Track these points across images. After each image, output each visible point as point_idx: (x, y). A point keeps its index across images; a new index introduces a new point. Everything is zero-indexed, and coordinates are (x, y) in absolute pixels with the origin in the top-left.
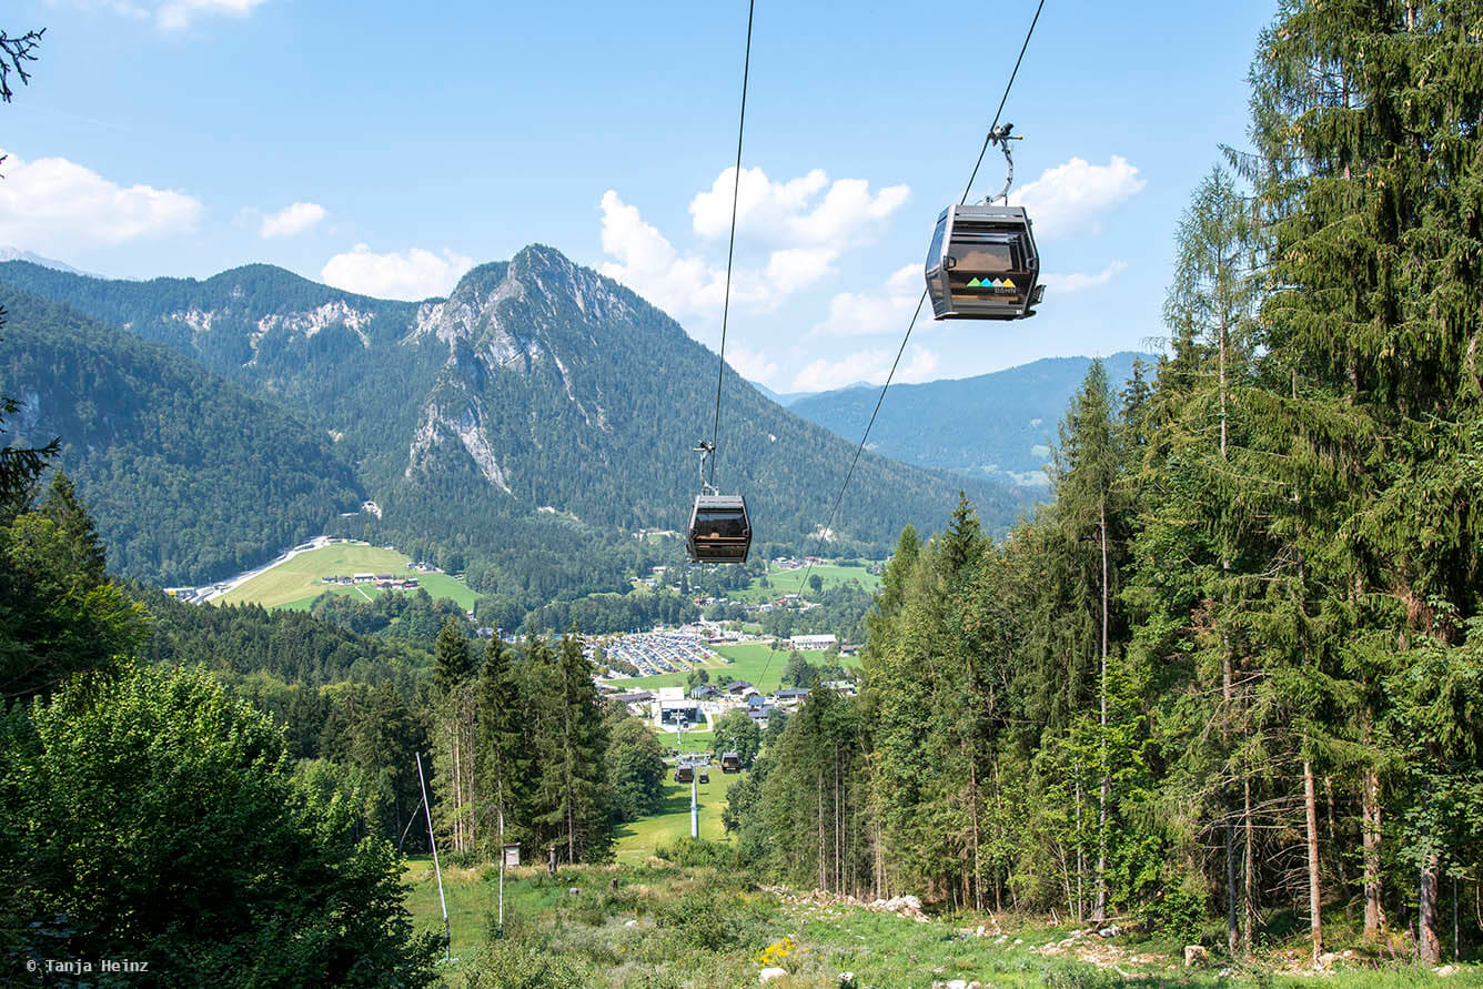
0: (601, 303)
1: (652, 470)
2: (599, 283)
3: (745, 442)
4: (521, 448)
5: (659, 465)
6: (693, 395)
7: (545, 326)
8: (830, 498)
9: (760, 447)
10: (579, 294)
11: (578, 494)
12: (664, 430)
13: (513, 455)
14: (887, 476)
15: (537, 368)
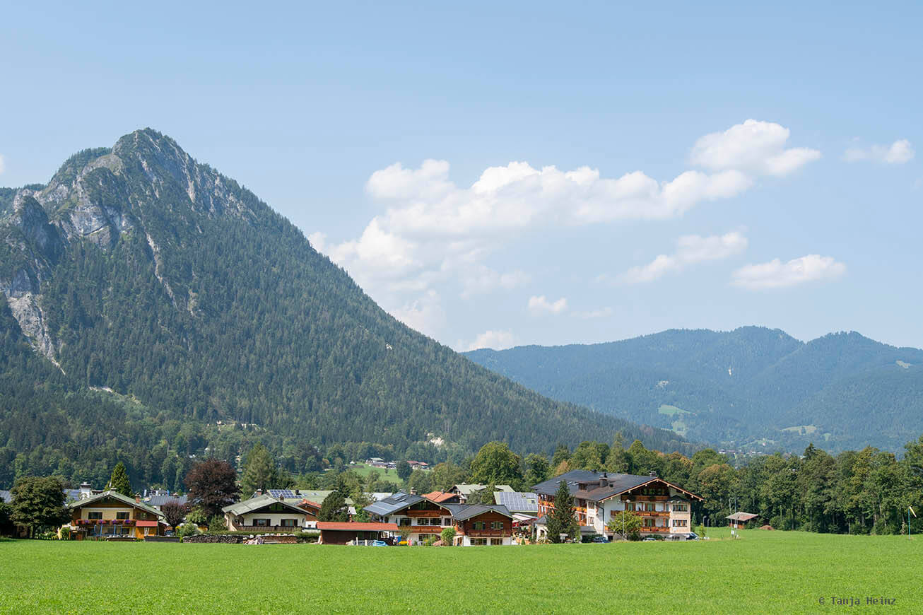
0: (218, 201)
1: (243, 360)
2: (217, 182)
3: (357, 346)
4: (85, 321)
5: (252, 356)
6: (305, 295)
7: (140, 203)
8: (444, 408)
9: (373, 352)
10: (191, 185)
11: (146, 378)
12: (266, 324)
13: (71, 326)
14: (510, 395)
15: (123, 242)
